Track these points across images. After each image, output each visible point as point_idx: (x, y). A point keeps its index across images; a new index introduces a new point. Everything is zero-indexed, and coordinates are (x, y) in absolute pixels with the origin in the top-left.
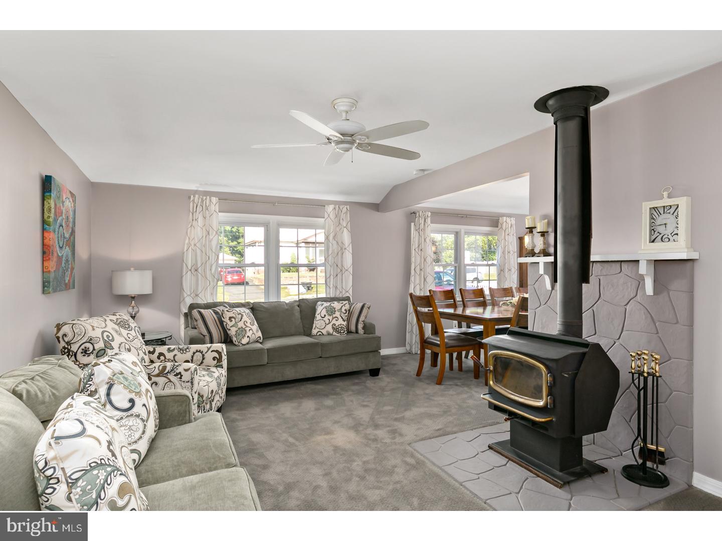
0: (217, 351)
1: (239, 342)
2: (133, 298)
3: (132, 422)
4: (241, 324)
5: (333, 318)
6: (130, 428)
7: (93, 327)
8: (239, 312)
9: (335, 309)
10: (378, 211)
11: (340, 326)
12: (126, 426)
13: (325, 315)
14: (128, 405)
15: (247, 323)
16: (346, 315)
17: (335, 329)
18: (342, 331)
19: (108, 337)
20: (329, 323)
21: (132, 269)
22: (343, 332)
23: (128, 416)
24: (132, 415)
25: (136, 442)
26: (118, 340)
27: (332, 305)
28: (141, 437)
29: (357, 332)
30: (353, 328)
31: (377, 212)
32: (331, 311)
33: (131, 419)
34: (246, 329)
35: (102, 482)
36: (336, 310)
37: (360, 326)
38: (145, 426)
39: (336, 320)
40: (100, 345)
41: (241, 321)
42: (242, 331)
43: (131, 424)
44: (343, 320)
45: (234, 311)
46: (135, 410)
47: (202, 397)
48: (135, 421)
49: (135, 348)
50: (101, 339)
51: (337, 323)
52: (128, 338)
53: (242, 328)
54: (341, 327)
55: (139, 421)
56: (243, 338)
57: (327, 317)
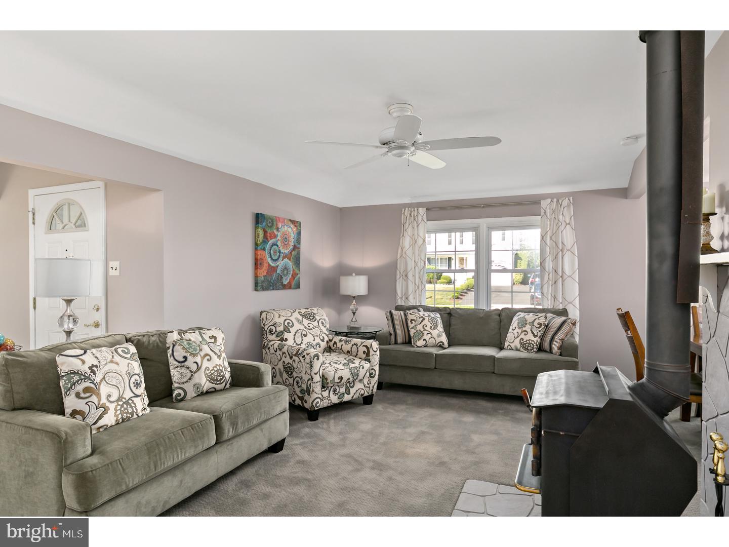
0: (366, 346)
1: (414, 344)
2: (354, 297)
3: (183, 370)
4: (420, 327)
5: (522, 332)
6: (181, 374)
7: (280, 315)
8: (422, 315)
9: (526, 321)
10: (626, 198)
11: (528, 342)
12: (179, 372)
13: (515, 328)
14: (183, 360)
15: (426, 326)
16: (540, 329)
17: (522, 344)
18: (529, 348)
19: (289, 323)
20: (518, 337)
21: (354, 274)
22: (531, 350)
23: (181, 366)
24: (184, 366)
25: (183, 383)
26: (297, 326)
27: (526, 317)
28: (187, 382)
29: (551, 352)
30: (547, 346)
31: (625, 200)
32: (523, 323)
33: (183, 368)
34: (424, 332)
35: (75, 381)
36: (528, 322)
37: (555, 346)
38: (192, 375)
39: (525, 334)
40: (281, 328)
41: (420, 324)
42: (419, 334)
43: (182, 371)
44: (534, 335)
45: (417, 314)
46: (186, 364)
47: (326, 379)
48: (185, 371)
49: (312, 335)
50: (283, 324)
51: (526, 338)
52: (307, 327)
53: (420, 330)
54: (530, 344)
55: (188, 371)
56: (419, 340)
57: (517, 330)
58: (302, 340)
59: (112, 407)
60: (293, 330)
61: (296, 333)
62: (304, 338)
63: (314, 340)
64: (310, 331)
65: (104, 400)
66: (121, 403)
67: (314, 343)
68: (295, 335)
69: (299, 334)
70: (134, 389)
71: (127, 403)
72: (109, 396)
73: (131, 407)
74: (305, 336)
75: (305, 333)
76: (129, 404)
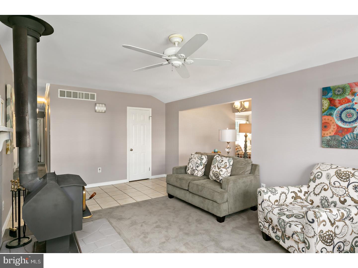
58: (320, 192)
59: (190, 169)
60: (318, 181)
61: (319, 184)
62: (323, 191)
63: (332, 197)
64: (332, 188)
65: (189, 167)
66: (192, 169)
67: (331, 200)
68: (316, 186)
69: (320, 187)
70: (196, 167)
71: (193, 170)
72: (190, 166)
73: (194, 172)
74: (325, 190)
75: (326, 188)
76: (194, 171)
